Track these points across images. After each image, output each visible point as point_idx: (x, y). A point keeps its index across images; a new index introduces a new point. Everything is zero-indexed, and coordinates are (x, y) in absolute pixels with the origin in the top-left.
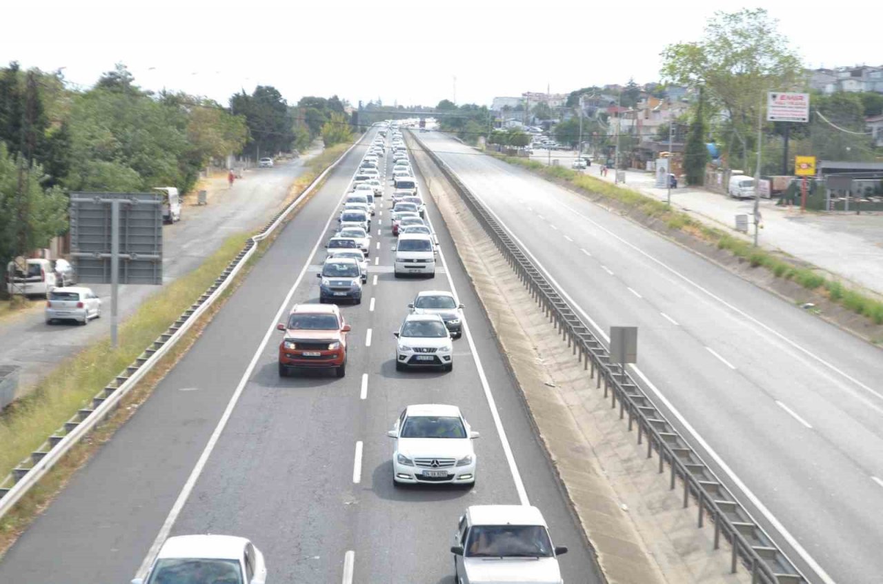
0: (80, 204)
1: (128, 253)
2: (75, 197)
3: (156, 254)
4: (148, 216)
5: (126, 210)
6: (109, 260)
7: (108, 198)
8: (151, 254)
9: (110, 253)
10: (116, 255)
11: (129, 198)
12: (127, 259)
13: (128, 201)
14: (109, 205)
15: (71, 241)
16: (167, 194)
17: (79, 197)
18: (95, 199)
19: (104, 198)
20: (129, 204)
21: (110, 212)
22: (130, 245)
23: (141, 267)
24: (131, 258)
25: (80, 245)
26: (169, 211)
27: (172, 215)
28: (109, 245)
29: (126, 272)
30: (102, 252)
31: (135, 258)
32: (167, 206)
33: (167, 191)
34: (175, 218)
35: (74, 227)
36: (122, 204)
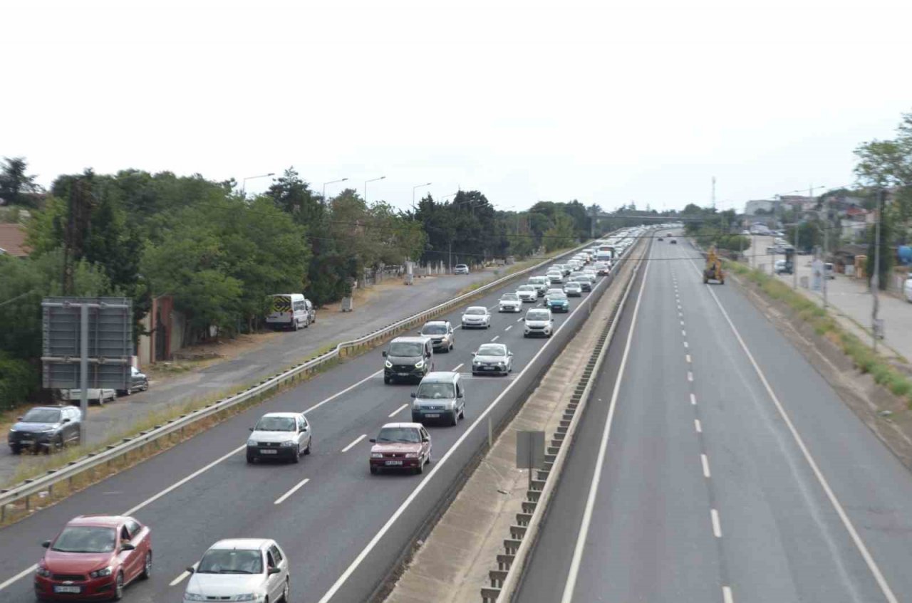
0: (52, 308)
1: (97, 357)
2: (46, 302)
3: (125, 358)
4: (117, 321)
5: (95, 315)
6: (78, 365)
7: (78, 302)
8: (120, 358)
9: (79, 357)
10: (84, 359)
11: (98, 303)
12: (96, 363)
13: (96, 305)
14: (79, 309)
15: (44, 346)
16: (290, 301)
17: (50, 302)
18: (64, 303)
19: (73, 302)
20: (97, 308)
21: (79, 316)
22: (100, 349)
23: (110, 371)
24: (99, 363)
25: (52, 349)
26: (292, 319)
27: (295, 322)
28: (79, 349)
29: (96, 377)
30: (72, 357)
31: (104, 363)
32: (290, 313)
33: (290, 297)
34: (300, 325)
35: (46, 331)
36: (91, 309)
